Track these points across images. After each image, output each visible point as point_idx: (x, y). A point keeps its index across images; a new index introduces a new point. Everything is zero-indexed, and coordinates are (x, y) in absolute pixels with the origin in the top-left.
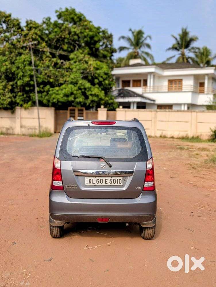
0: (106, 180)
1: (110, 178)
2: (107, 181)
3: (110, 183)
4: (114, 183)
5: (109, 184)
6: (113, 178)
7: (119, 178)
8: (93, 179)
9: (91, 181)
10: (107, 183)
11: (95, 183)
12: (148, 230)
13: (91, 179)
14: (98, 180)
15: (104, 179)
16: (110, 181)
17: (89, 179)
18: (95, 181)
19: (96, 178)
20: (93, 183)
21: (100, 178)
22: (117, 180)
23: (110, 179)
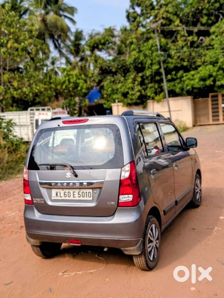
0: (74, 193)
1: (78, 190)
2: (75, 195)
3: (78, 196)
4: (83, 197)
5: (77, 198)
6: (82, 191)
7: (88, 191)
8: (60, 192)
9: (59, 194)
10: (75, 197)
11: (62, 197)
12: (136, 258)
13: (58, 192)
14: (65, 193)
15: (71, 191)
16: (79, 194)
17: (56, 192)
18: (62, 195)
19: (63, 190)
20: (60, 197)
21: (67, 191)
22: (86, 192)
23: (79, 192)
